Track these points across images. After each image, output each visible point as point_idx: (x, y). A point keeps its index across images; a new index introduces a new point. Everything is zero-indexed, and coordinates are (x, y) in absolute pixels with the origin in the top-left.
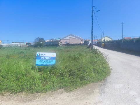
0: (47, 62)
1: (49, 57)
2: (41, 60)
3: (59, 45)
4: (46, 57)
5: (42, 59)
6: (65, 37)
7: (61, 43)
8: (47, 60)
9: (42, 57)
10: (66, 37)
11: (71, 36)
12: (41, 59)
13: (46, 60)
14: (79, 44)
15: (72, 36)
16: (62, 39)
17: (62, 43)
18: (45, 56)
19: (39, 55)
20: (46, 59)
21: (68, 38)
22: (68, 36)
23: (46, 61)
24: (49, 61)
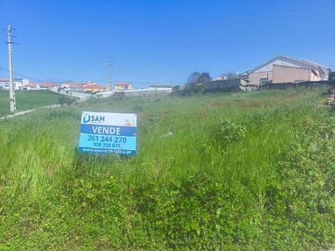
0: (109, 142)
1: (115, 127)
2: (92, 135)
3: (241, 87)
4: (106, 126)
5: (95, 132)
6: (262, 66)
7: (248, 82)
8: (109, 136)
9: (95, 126)
10: (264, 65)
11: (278, 62)
12: (93, 133)
13: (105, 136)
14: (301, 84)
15: (285, 59)
16: (252, 72)
17: (250, 83)
18: (102, 123)
19: (87, 119)
20: (105, 134)
21: (270, 67)
22: (271, 61)
23: (107, 140)
24: (114, 139)
